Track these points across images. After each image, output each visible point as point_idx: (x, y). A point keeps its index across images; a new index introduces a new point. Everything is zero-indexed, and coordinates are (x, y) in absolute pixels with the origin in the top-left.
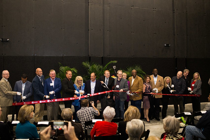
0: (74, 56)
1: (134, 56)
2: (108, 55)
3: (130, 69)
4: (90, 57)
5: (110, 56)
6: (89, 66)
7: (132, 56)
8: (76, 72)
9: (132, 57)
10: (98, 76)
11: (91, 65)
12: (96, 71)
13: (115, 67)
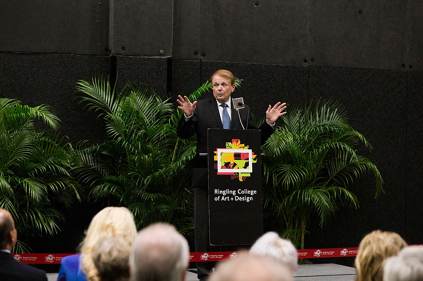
0: (38, 54)
1: (313, 60)
2: (196, 53)
3: (297, 118)
4: (114, 59)
5: (204, 55)
6: (108, 99)
7: (305, 61)
8: (52, 123)
9: (306, 65)
10: (155, 145)
11: (118, 93)
12: (144, 123)
13: (240, 104)
